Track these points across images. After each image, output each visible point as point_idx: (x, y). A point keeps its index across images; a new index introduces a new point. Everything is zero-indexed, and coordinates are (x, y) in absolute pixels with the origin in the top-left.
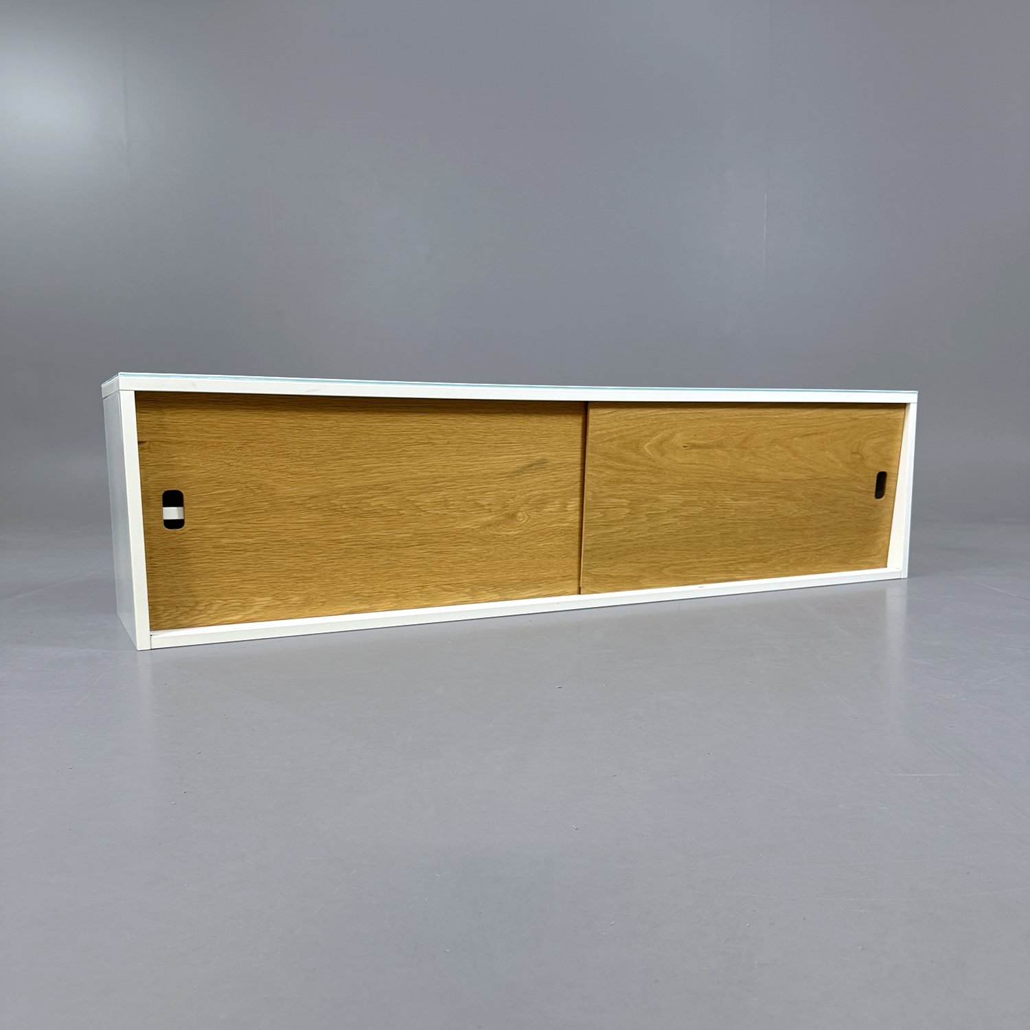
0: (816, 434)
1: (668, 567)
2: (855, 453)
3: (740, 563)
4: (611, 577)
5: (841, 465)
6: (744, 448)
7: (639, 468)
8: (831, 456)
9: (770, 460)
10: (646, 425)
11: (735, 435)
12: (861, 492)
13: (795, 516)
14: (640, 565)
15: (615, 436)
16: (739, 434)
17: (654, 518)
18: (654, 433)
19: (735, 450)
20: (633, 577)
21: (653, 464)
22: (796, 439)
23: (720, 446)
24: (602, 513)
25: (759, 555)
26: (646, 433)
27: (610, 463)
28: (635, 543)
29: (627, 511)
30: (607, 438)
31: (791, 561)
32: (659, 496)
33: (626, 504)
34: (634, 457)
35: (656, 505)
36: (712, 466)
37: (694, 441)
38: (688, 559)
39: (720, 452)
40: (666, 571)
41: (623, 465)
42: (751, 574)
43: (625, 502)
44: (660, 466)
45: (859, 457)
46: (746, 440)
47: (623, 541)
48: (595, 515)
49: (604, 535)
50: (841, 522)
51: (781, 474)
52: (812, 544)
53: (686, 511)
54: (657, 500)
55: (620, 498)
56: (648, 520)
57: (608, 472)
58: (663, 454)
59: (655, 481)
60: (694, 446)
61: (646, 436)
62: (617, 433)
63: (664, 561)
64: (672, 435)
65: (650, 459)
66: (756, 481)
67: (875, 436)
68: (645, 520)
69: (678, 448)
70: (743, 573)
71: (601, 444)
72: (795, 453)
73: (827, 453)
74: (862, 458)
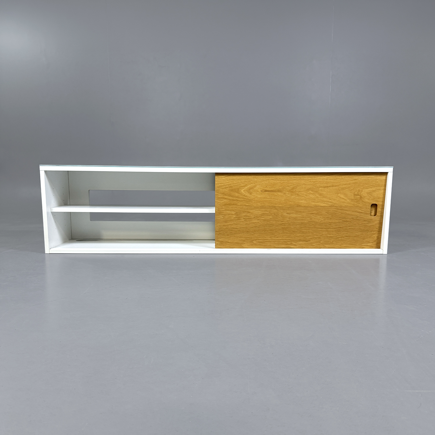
0: (333, 186)
1: (256, 240)
2: (356, 195)
3: (293, 241)
4: (229, 242)
5: (348, 200)
6: (292, 192)
7: (239, 199)
8: (342, 196)
9: (307, 197)
10: (242, 182)
11: (288, 187)
12: (361, 213)
13: (322, 222)
14: (242, 238)
15: (227, 186)
16: (289, 186)
17: (247, 220)
18: (246, 185)
19: (288, 193)
20: (239, 243)
21: (246, 198)
22: (320, 188)
23: (279, 191)
24: (223, 216)
25: (303, 238)
26: (242, 185)
27: (226, 197)
28: (239, 229)
29: (235, 216)
30: (224, 187)
31: (321, 242)
32: (250, 211)
33: (234, 214)
34: (237, 194)
35: (248, 214)
36: (275, 199)
37: (266, 189)
38: (266, 238)
39: (279, 193)
40: (255, 242)
41: (231, 198)
42: (299, 246)
43: (233, 213)
44: (249, 199)
45: (359, 197)
46: (293, 188)
47: (233, 228)
48: (220, 217)
49: (224, 226)
50: (349, 226)
51: (313, 203)
52: (333, 235)
53: (263, 217)
54: (249, 212)
55: (231, 211)
56: (244, 220)
57: (224, 201)
58: (251, 194)
59: (247, 205)
60: (266, 191)
61: (242, 186)
62: (228, 185)
63: (253, 238)
64: (255, 186)
65: (244, 196)
66: (299, 206)
67: (368, 187)
68: (243, 220)
69: (258, 191)
70: (295, 245)
71: (221, 190)
72: (321, 195)
73: (339, 195)
74: (361, 197)
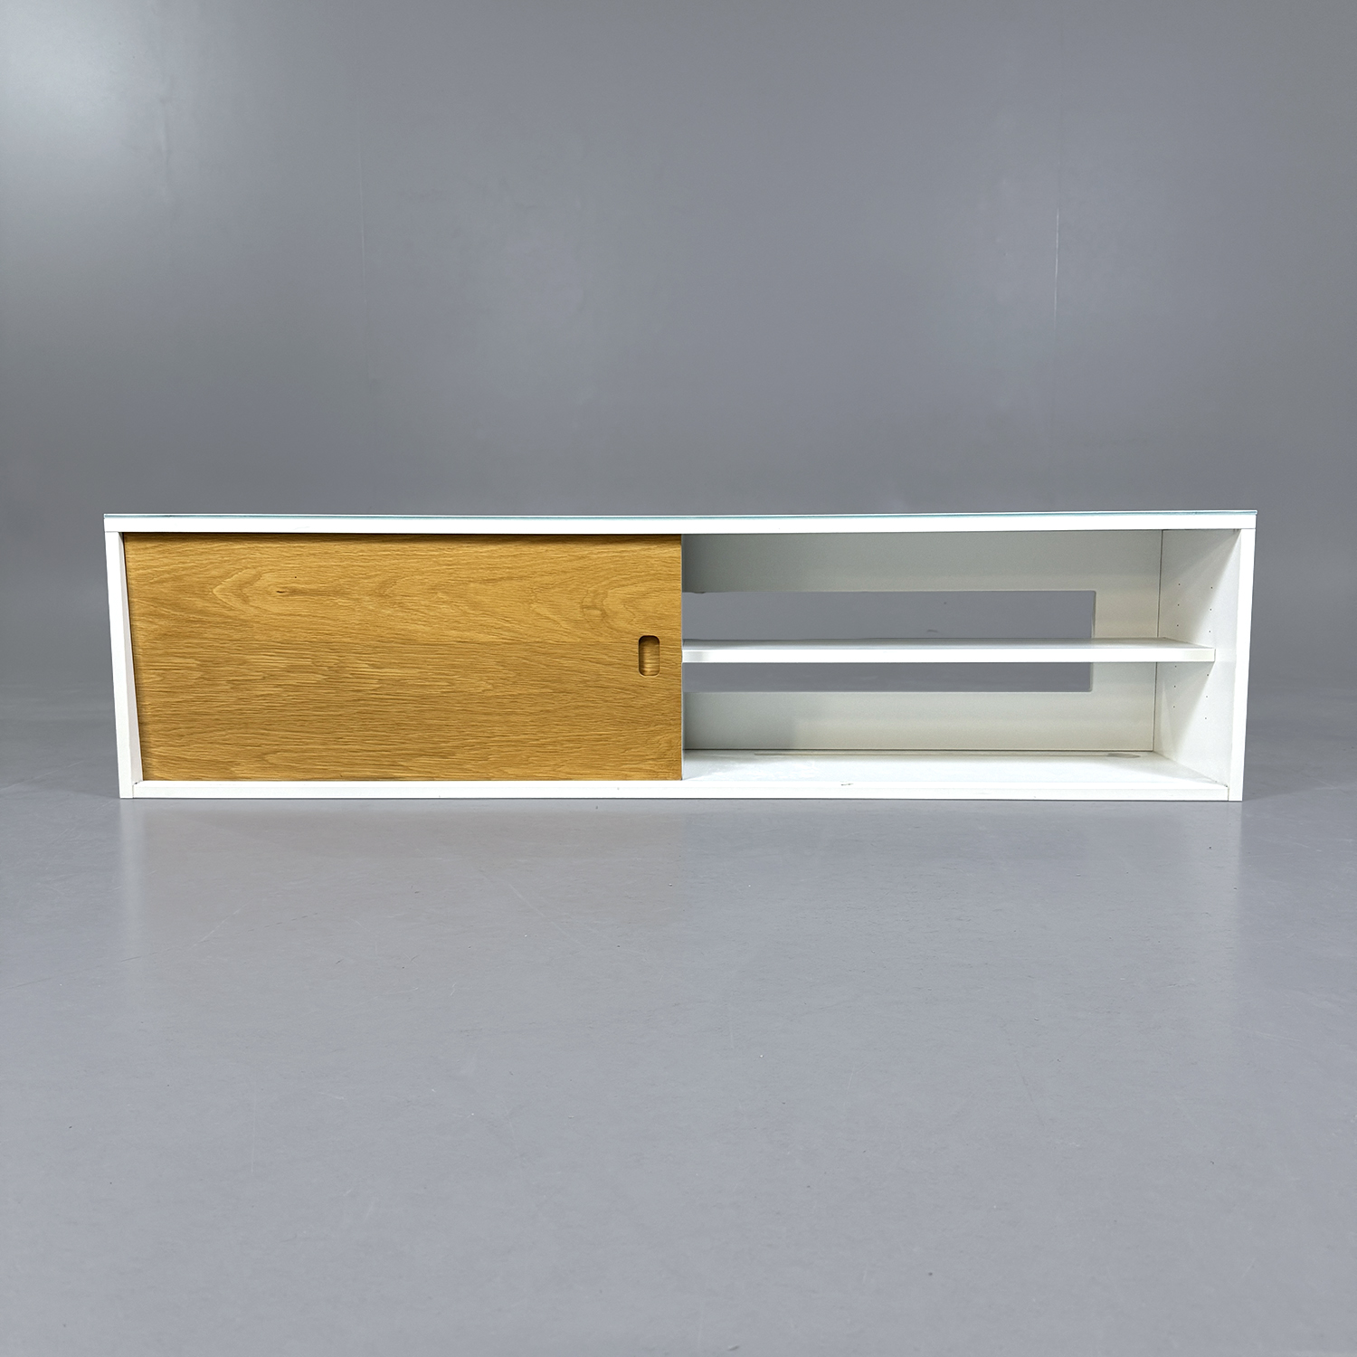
0: (511, 578)
1: (275, 752)
2: (588, 607)
3: (399, 755)
4: (186, 760)
5: (564, 624)
6: (381, 596)
7: (210, 619)
8: (544, 611)
9: (432, 614)
10: (211, 563)
11: (365, 578)
12: (610, 664)
13: (486, 694)
14: (229, 747)
15: (167, 576)
16: (369, 577)
17: (242, 686)
18: (227, 575)
19: (367, 598)
20: (219, 762)
21: (231, 613)
22: (472, 585)
23: (338, 592)
24: (159, 675)
25: (431, 746)
26: (214, 573)
27: (164, 611)
28: (216, 717)
29: (198, 674)
30: (156, 579)
31: (492, 758)
32: (248, 657)
33: (195, 665)
34: (200, 603)
35: (243, 669)
36: (329, 619)
37: (294, 585)
38: (307, 744)
39: (340, 601)
40: (271, 758)
41: (182, 614)
42: (419, 772)
43: (192, 662)
44: (242, 617)
45: (598, 612)
46: (384, 584)
47: (196, 713)
48: (149, 678)
49: (166, 705)
50: (577, 707)
51: (454, 633)
52: (527, 737)
53: (294, 678)
54: (244, 662)
55: (185, 658)
56: (232, 688)
57: (162, 623)
58: (245, 600)
59: (235, 637)
60: (294, 592)
61: (214, 578)
62: (169, 572)
63: (266, 745)
64: (258, 577)
65: (224, 607)
66: (409, 641)
67: (624, 583)
68: (227, 687)
69: (269, 593)
70: (407, 769)
71: (146, 587)
72: (475, 605)
73: (534, 606)
74: (604, 615)
